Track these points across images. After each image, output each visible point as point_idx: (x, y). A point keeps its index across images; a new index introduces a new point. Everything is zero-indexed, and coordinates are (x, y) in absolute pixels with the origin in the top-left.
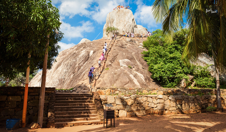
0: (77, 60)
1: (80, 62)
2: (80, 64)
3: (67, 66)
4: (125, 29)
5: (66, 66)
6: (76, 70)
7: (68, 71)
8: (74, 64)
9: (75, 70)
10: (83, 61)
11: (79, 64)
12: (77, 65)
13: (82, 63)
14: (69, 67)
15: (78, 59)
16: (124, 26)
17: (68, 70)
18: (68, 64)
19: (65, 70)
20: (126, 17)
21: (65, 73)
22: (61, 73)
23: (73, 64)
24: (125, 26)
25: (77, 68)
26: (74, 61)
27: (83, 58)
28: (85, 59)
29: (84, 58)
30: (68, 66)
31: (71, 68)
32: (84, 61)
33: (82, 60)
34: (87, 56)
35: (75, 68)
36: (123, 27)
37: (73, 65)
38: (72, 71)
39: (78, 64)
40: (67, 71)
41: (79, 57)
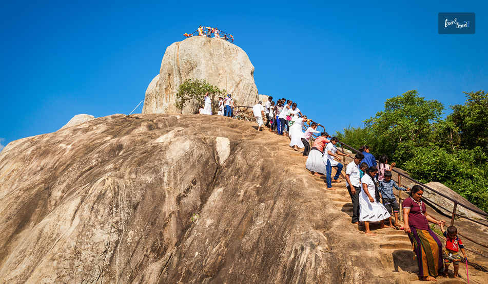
0: (165, 179)
1: (183, 187)
2: (184, 201)
3: (114, 206)
4: (238, 95)
5: (103, 210)
6: (171, 232)
7: (124, 241)
8: (153, 196)
9: (161, 234)
10: (194, 183)
11: (179, 199)
12: (169, 206)
13: (193, 196)
14: (123, 215)
15: (165, 169)
16: (234, 86)
17: (120, 231)
18: (116, 194)
19: (102, 236)
20: (234, 61)
21: (106, 252)
22: (77, 253)
23: (143, 196)
24: (237, 86)
25: (173, 225)
26: (149, 178)
27: (193, 166)
28: (205, 172)
29: (199, 168)
30: (117, 207)
31: (139, 219)
32: (198, 183)
33: (190, 177)
34: (208, 159)
35: (160, 221)
36: (233, 89)
37: (149, 206)
38: (150, 241)
39: (173, 200)
40: (115, 237)
41: (167, 163)
